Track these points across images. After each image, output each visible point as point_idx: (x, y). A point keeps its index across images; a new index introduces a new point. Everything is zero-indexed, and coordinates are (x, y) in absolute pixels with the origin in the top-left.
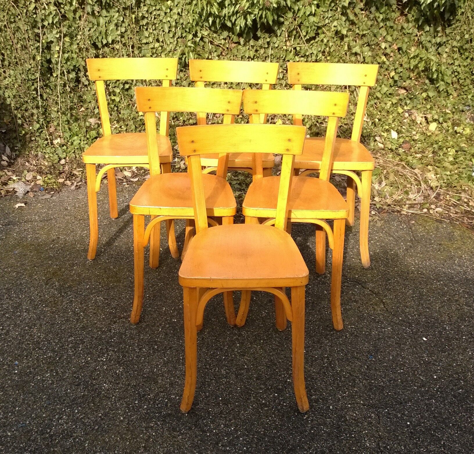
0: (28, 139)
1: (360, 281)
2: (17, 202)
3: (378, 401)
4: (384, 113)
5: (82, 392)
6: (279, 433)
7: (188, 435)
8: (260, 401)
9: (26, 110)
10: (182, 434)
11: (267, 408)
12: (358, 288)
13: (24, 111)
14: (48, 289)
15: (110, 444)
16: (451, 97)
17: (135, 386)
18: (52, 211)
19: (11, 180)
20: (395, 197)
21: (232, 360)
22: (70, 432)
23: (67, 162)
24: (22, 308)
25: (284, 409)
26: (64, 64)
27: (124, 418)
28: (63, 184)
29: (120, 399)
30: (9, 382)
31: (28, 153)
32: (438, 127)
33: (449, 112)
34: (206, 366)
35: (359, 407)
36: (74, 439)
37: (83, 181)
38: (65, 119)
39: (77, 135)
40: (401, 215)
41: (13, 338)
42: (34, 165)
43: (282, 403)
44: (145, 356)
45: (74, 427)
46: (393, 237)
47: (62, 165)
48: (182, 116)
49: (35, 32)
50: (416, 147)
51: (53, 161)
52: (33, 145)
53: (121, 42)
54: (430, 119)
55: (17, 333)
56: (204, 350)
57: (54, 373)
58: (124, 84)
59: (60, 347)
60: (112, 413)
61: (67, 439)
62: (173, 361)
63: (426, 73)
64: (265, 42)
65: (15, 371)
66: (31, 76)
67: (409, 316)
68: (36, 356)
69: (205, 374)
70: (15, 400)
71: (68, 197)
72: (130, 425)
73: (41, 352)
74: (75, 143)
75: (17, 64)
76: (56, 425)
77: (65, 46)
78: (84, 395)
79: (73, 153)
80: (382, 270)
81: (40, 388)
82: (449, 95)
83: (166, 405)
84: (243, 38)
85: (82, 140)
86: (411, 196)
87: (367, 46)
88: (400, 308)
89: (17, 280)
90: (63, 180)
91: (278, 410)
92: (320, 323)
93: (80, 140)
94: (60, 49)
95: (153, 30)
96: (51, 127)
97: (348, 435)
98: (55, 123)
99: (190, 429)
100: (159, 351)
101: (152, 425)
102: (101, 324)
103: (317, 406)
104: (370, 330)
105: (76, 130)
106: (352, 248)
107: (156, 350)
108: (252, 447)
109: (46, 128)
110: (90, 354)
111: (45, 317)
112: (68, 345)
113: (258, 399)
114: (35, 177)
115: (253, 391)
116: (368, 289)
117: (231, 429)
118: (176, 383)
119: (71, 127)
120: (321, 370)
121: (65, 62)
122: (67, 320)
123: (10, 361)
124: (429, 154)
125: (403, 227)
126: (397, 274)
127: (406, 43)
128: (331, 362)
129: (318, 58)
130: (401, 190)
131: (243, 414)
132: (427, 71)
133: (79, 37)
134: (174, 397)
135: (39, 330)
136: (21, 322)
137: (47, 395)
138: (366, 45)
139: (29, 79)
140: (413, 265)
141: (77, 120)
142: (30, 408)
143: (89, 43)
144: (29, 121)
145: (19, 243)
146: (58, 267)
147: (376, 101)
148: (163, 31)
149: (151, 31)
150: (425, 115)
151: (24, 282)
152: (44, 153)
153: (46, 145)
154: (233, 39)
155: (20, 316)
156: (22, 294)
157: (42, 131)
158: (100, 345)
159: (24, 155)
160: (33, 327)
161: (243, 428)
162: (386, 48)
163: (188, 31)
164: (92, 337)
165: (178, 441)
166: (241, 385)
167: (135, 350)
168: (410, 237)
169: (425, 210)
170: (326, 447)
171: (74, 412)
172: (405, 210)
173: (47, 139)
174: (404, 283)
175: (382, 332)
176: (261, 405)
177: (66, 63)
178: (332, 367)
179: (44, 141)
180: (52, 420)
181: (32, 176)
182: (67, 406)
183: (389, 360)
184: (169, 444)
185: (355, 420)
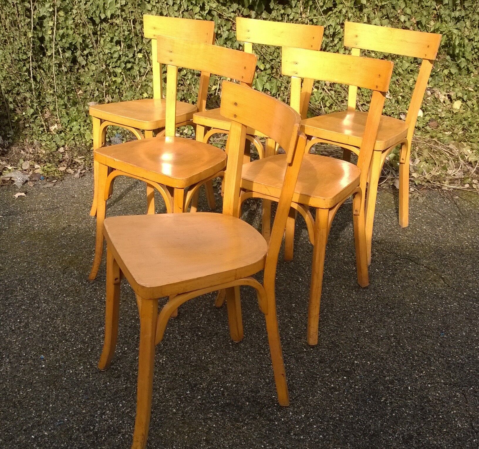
0: (22, 126)
1: (412, 258)
2: (16, 192)
3: (460, 379)
4: (407, 90)
5: (124, 385)
6: (356, 418)
7: (254, 425)
8: (328, 385)
9: (18, 94)
10: (247, 424)
11: (338, 392)
12: (411, 265)
13: (15, 95)
14: (66, 278)
15: (165, 439)
16: (472, 74)
17: (183, 375)
18: (57, 199)
19: (5, 170)
20: (433, 173)
21: (289, 344)
22: (117, 428)
23: (67, 150)
24: (39, 299)
25: (356, 392)
26: (59, 41)
27: (177, 410)
28: (65, 173)
29: (169, 390)
30: (37, 377)
31: (22, 141)
32: (462, 105)
33: (472, 90)
34: (260, 351)
35: (441, 386)
36: (123, 435)
37: (87, 169)
38: (62, 102)
39: (76, 121)
40: (442, 190)
41: (34, 331)
42: (30, 153)
43: (353, 386)
44: (190, 343)
45: (121, 422)
46: (438, 213)
47: (61, 153)
48: (190, 97)
49: (24, 6)
50: (444, 125)
51: (51, 149)
52: (27, 133)
53: (122, 16)
54: (453, 97)
55: (38, 326)
56: (255, 335)
57: (88, 365)
58: (125, 64)
59: (90, 338)
60: (162, 405)
61: (114, 435)
62: (222, 348)
63: (446, 49)
64: (279, 14)
65: (42, 365)
66: (22, 56)
67: (474, 291)
68: (64, 348)
69: (261, 359)
70: (47, 397)
71: (73, 185)
72: (185, 417)
73: (69, 343)
74: (74, 129)
75: (6, 42)
76: (100, 421)
77: (60, 21)
78: (126, 388)
79: (73, 140)
80: (433, 246)
81: (74, 382)
82: (470, 73)
83: (223, 395)
84: (254, 10)
85: (82, 126)
86: (450, 172)
87: (386, 18)
88: (462, 283)
89: (29, 270)
90: (65, 168)
91: (351, 394)
92: (378, 301)
93: (80, 126)
94: (54, 24)
95: (156, 3)
96: (46, 113)
97: (435, 416)
98: (51, 108)
99: (255, 418)
100: (204, 338)
101: (211, 416)
102: (134, 312)
103: (393, 387)
104: (435, 306)
105: (75, 115)
106: (396, 226)
107: (201, 336)
108: (330, 435)
109: (41, 113)
110: (126, 344)
111: (67, 307)
112: (99, 336)
113: (325, 383)
114: (32, 167)
115: (318, 375)
116: (423, 265)
117: (302, 417)
118: (230, 371)
119: (68, 112)
120: (389, 350)
121: (59, 39)
122: (94, 310)
123: (34, 355)
124: (459, 132)
125: (447, 202)
126: (451, 249)
127: (425, 16)
128: (399, 341)
129: (336, 31)
130: (438, 166)
131: (312, 400)
132: (447, 46)
133: (74, 11)
134: (230, 385)
135: (63, 322)
136: (40, 314)
137: (83, 389)
138: (384, 18)
139: (20, 60)
140: (466, 240)
141: (75, 104)
142: (66, 404)
143: (86, 17)
144: (22, 106)
145: (26, 233)
146: (74, 255)
147: (398, 77)
148: (167, 4)
149: (154, 4)
150: (448, 94)
151: (37, 272)
152: (40, 140)
153: (42, 132)
154: (243, 12)
155: (38, 308)
156: (38, 284)
157: (36, 117)
158: (136, 334)
159: (18, 143)
160: (56, 318)
161: (315, 415)
162: (405, 22)
163: (195, 3)
164: (126, 326)
165: (243, 432)
166: (303, 369)
167: (176, 338)
168: (457, 213)
169: (467, 186)
170: (413, 430)
171: (118, 406)
172: (446, 186)
173: (42, 126)
174: (460, 258)
175: (448, 308)
176: (330, 389)
177: (61, 40)
178: (401, 346)
179: (40, 128)
180: (94, 417)
181: (28, 166)
182: (109, 400)
183: (462, 336)
184: (234, 436)
185: (438, 400)
